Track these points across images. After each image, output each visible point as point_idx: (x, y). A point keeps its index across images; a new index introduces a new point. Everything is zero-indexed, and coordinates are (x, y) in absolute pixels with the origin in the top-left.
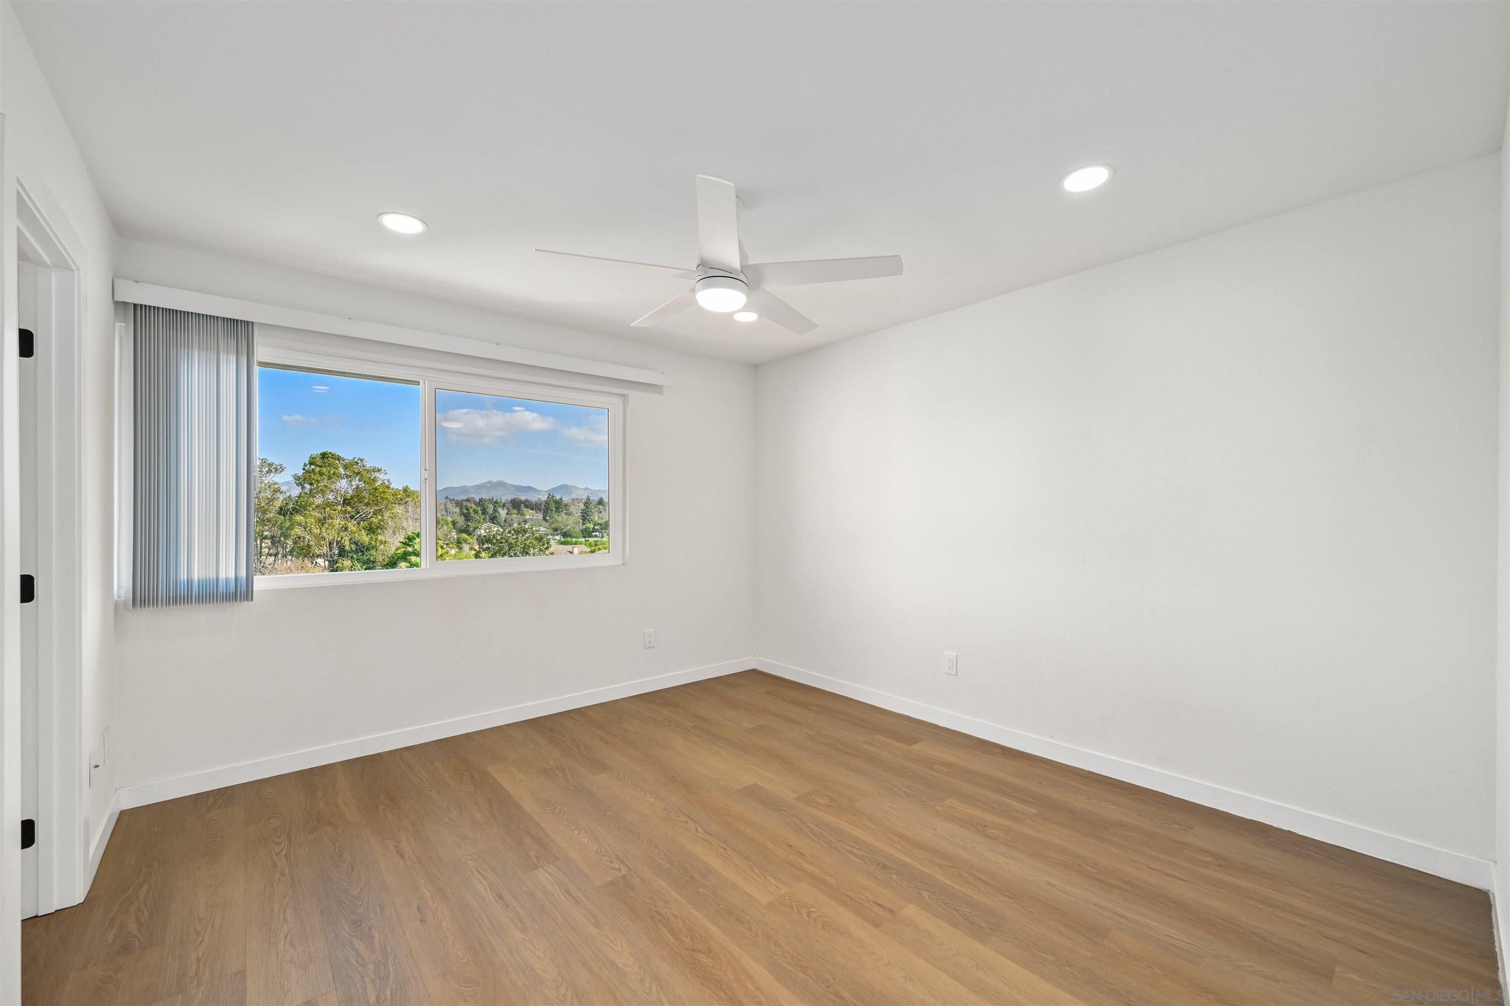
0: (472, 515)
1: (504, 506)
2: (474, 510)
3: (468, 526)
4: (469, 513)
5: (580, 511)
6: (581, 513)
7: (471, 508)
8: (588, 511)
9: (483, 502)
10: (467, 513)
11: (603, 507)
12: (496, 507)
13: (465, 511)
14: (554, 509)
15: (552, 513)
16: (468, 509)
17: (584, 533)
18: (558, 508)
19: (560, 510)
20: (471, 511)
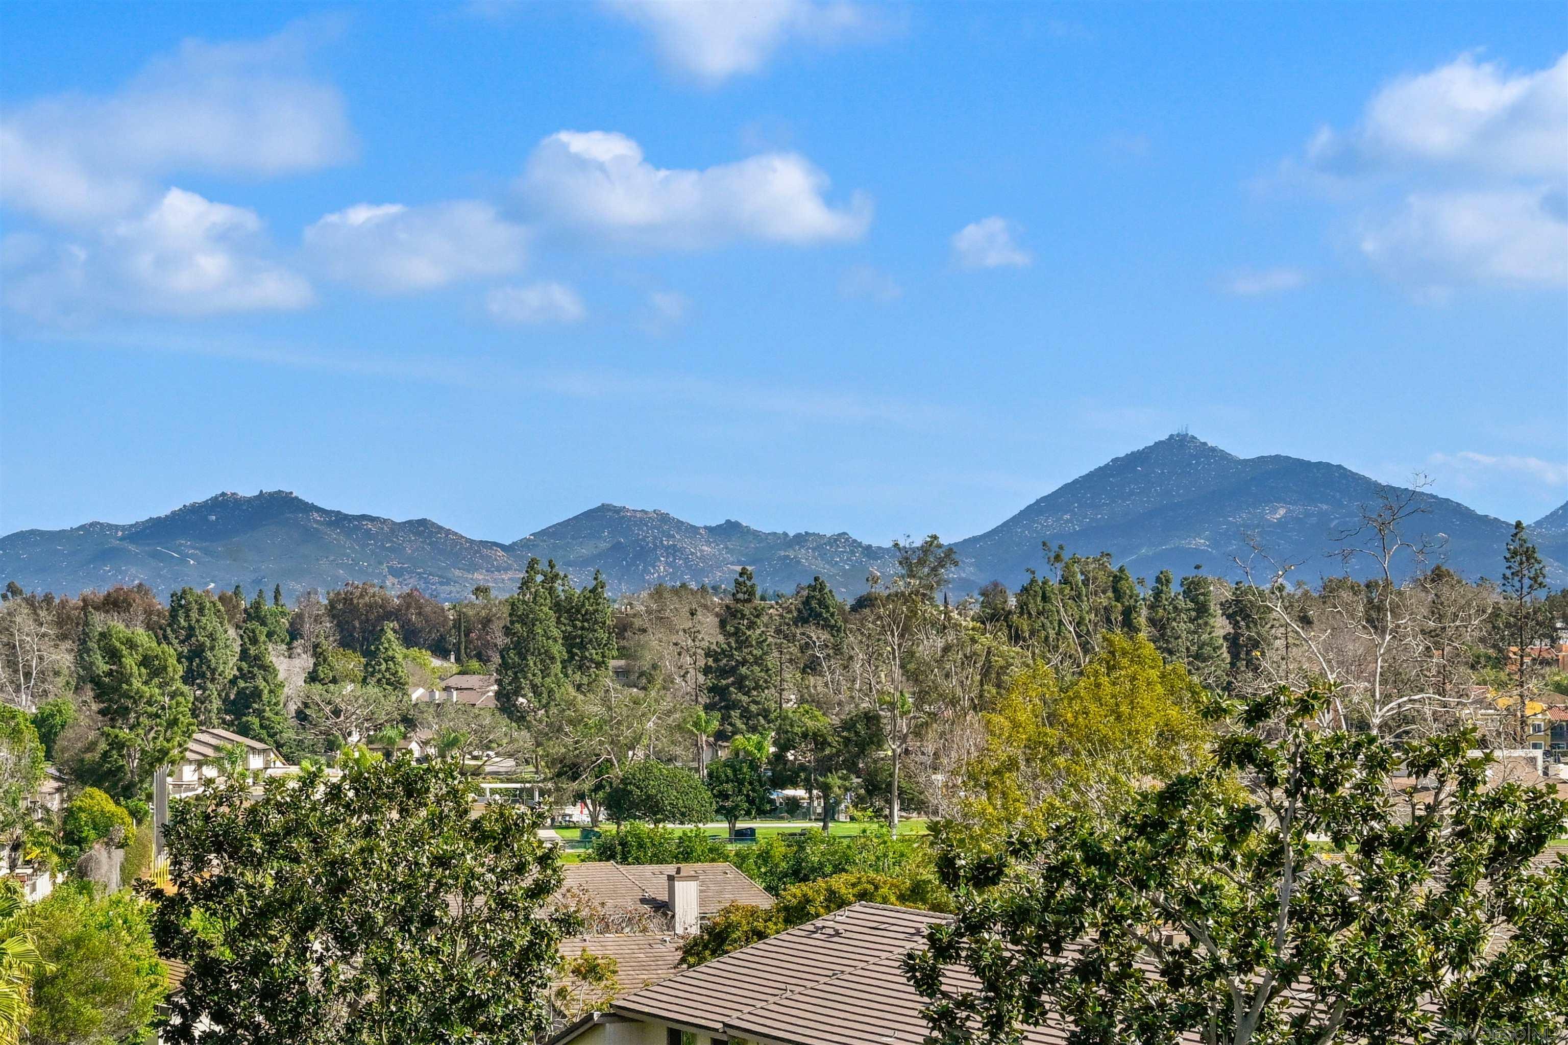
0: (137, 684)
1: (294, 634)
2: (145, 662)
3: (118, 745)
4: (123, 677)
5: (701, 663)
6: (707, 671)
7: (131, 644)
8: (744, 663)
9: (194, 615)
10: (110, 674)
11: (825, 636)
12: (254, 641)
13: (102, 666)
14: (558, 649)
15: (545, 672)
16: (113, 655)
17: (729, 787)
18: (582, 646)
19: (593, 652)
20: (130, 662)
